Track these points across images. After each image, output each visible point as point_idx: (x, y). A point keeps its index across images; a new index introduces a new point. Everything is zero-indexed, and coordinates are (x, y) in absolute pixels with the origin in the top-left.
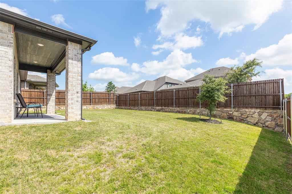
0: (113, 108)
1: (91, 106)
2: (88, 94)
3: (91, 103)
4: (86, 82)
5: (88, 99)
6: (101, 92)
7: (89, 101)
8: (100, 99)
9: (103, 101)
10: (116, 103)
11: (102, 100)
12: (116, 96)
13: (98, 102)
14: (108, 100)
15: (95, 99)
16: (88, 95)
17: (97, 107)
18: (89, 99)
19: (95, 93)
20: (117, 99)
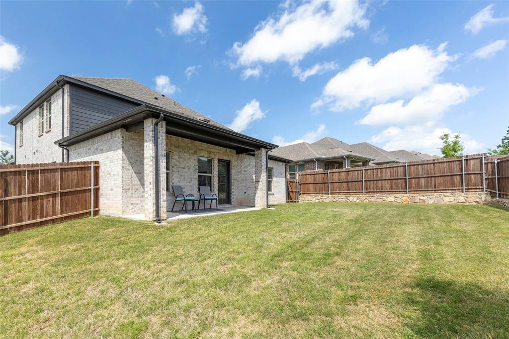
0: (474, 204)
1: (408, 195)
2: (399, 168)
3: (406, 189)
4: (457, 137)
5: (399, 181)
6: (434, 160)
7: (404, 185)
8: (433, 179)
9: (440, 184)
10: (491, 186)
11: (439, 180)
12: (489, 165)
13: (426, 186)
14: (458, 178)
15: (419, 178)
16: (401, 170)
17: (422, 198)
18: (403, 180)
19: (418, 165)
20: (493, 174)
